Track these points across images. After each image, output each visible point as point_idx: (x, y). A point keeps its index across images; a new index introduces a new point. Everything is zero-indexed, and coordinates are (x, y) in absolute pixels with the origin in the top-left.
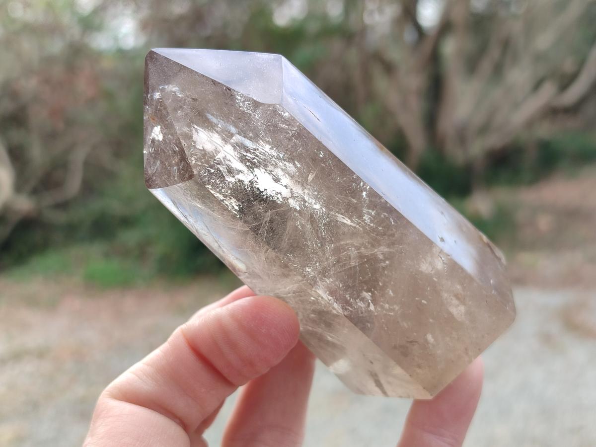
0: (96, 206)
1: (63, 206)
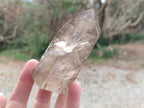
0: (19, 40)
1: (11, 39)
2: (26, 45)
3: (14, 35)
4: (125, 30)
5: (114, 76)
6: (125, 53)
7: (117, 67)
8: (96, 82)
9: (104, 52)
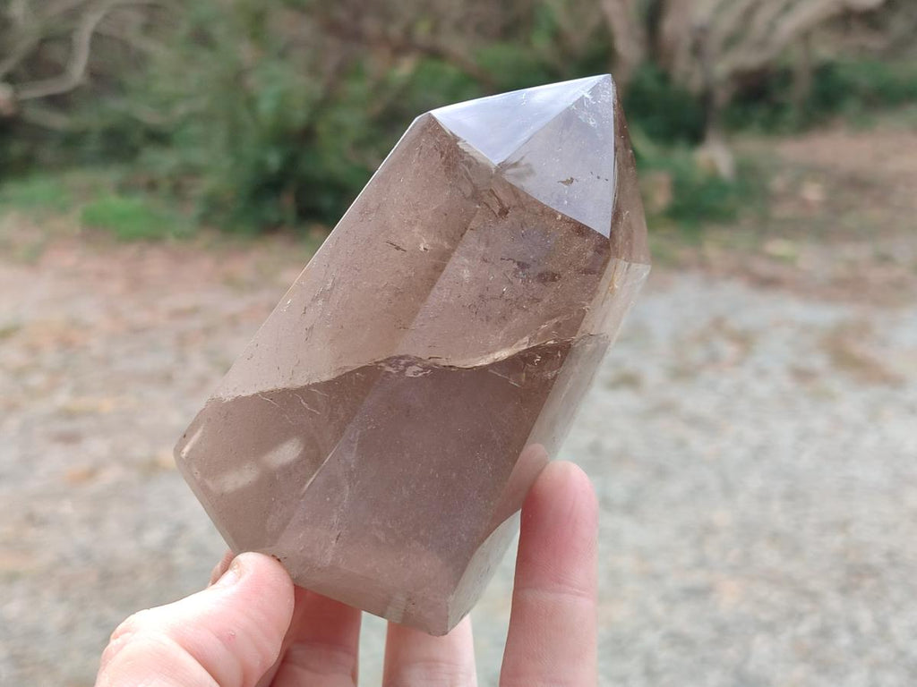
2: (159, 138)
3: (77, 72)
4: (805, 36)
5: (745, 340)
6: (813, 192)
7: (767, 283)
8: (629, 381)
9: (679, 186)
